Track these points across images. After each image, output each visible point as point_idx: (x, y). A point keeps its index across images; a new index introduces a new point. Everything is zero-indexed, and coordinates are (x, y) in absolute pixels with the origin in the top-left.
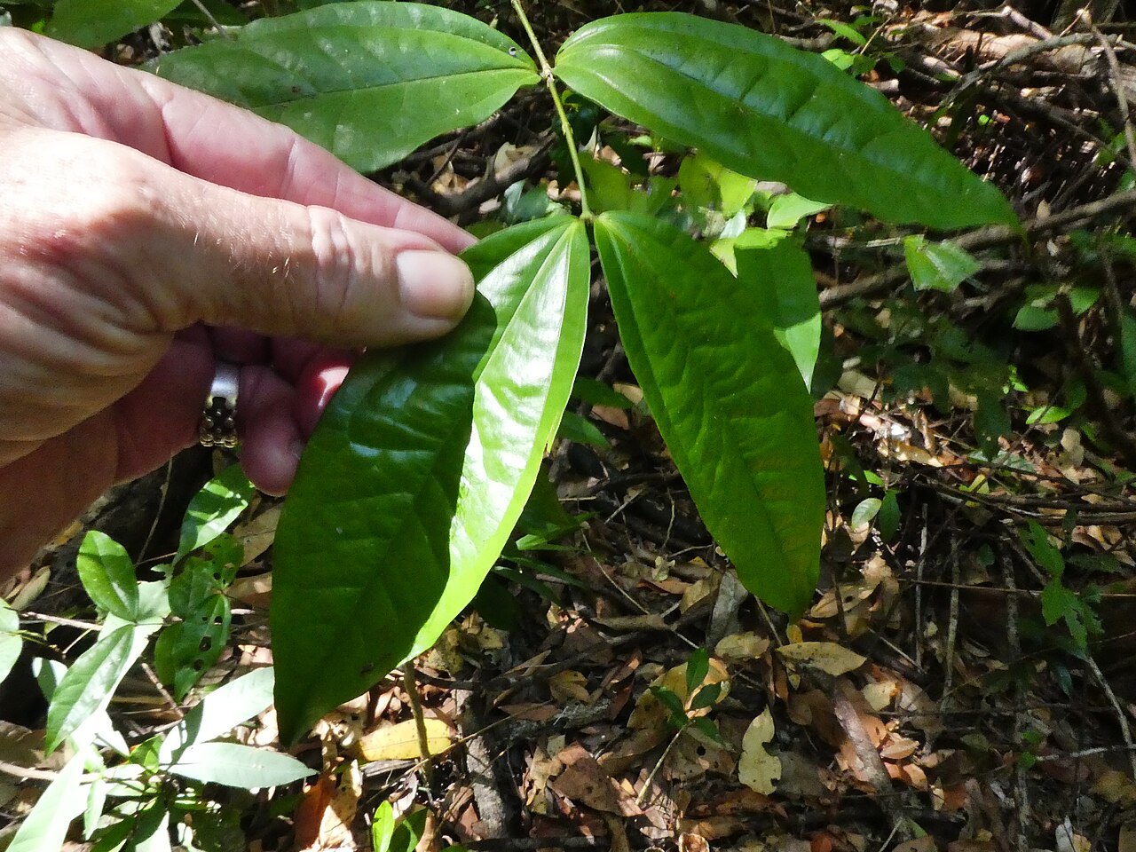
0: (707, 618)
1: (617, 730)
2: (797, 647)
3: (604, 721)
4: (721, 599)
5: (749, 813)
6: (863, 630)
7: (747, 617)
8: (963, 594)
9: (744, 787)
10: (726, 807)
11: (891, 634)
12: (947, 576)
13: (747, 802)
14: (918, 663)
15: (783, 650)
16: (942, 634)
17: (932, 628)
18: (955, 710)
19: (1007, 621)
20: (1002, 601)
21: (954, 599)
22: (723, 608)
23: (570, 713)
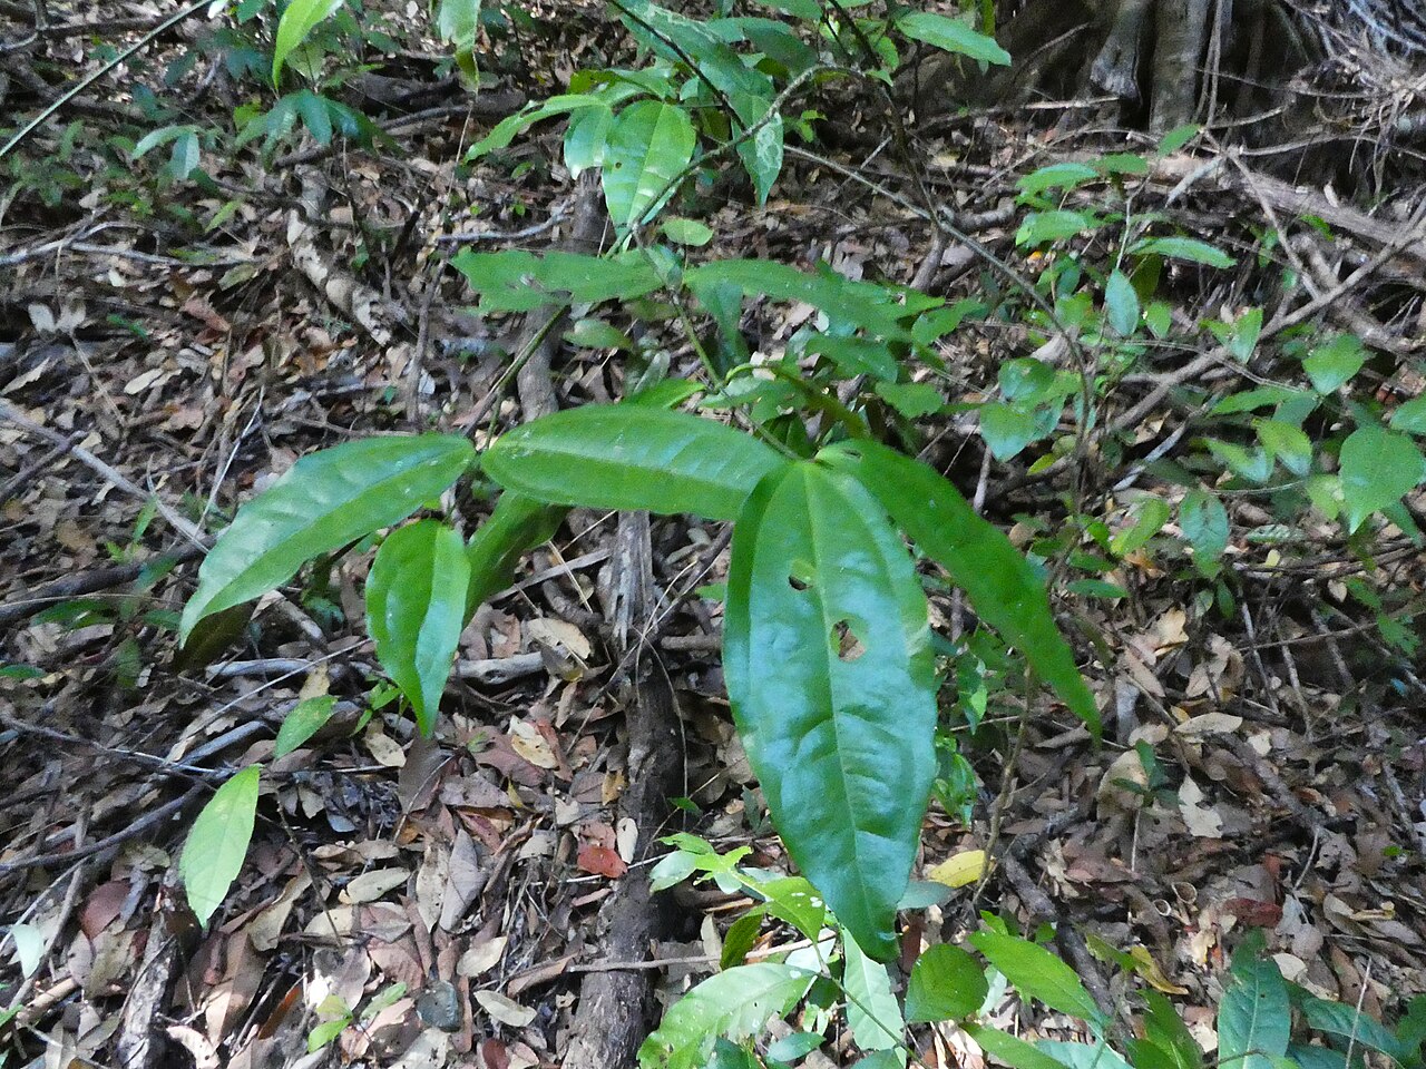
0: (1114, 722)
1: (1091, 825)
2: (1187, 724)
3: (1079, 820)
4: (1119, 701)
5: (1210, 856)
6: (1229, 698)
7: (1143, 710)
8: (1292, 648)
9: (1200, 838)
10: (1194, 856)
11: (1249, 694)
12: (1274, 638)
13: (1206, 848)
14: (1276, 711)
15: (1179, 729)
16: (1287, 682)
17: (1276, 682)
18: (1317, 739)
19: (1333, 659)
20: (1322, 644)
21: (1287, 654)
22: (1124, 708)
23: (1054, 820)
